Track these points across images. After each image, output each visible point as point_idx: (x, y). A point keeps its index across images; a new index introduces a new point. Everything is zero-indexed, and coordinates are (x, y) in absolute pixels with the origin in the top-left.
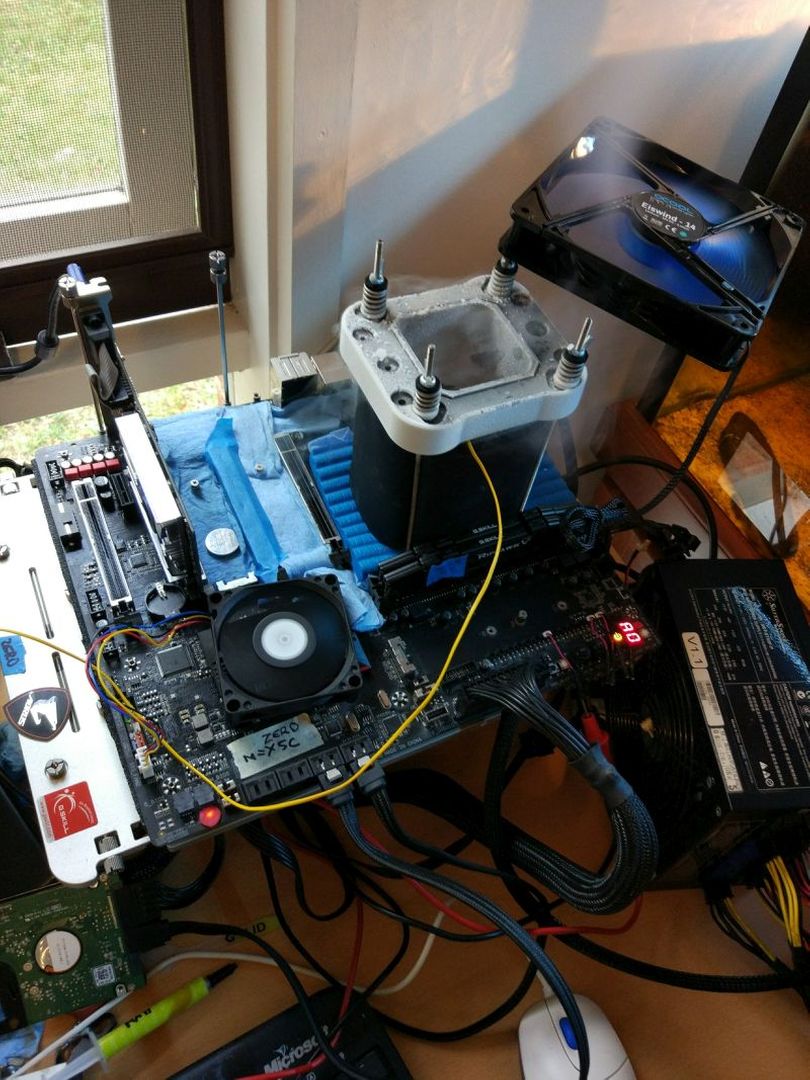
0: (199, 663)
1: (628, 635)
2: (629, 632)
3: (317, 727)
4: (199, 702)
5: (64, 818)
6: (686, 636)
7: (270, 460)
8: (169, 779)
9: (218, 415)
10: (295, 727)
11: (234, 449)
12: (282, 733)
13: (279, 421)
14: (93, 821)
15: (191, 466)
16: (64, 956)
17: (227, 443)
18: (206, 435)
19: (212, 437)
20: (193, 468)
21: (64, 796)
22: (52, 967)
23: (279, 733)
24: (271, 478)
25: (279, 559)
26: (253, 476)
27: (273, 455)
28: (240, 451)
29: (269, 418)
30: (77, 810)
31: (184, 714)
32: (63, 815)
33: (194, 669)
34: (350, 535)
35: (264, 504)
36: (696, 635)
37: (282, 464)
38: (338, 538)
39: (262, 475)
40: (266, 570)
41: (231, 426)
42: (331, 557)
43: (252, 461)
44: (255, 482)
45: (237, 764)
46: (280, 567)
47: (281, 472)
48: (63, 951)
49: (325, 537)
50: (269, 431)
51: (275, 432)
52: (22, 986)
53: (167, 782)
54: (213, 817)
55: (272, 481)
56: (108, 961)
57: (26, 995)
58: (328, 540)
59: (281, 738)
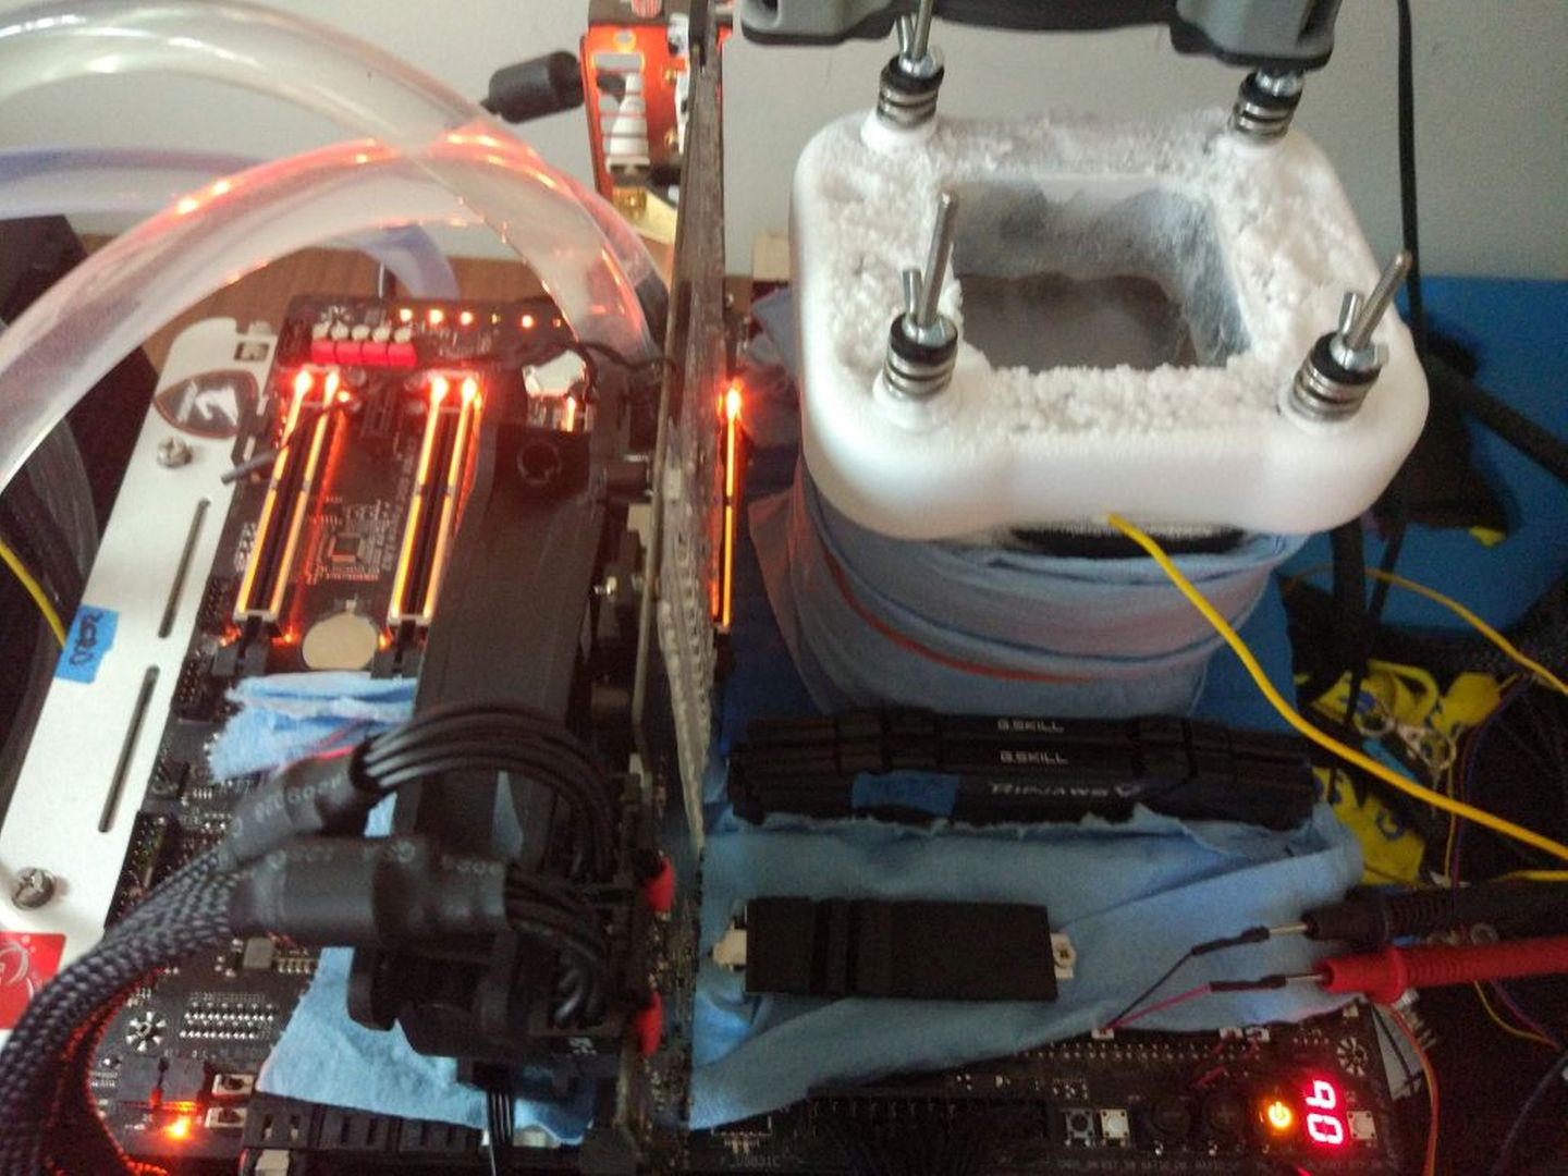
1: (1313, 1119)
2: (1319, 1110)
8: (151, 1015)
21: (18, 948)
30: (23, 984)
53: (142, 1019)
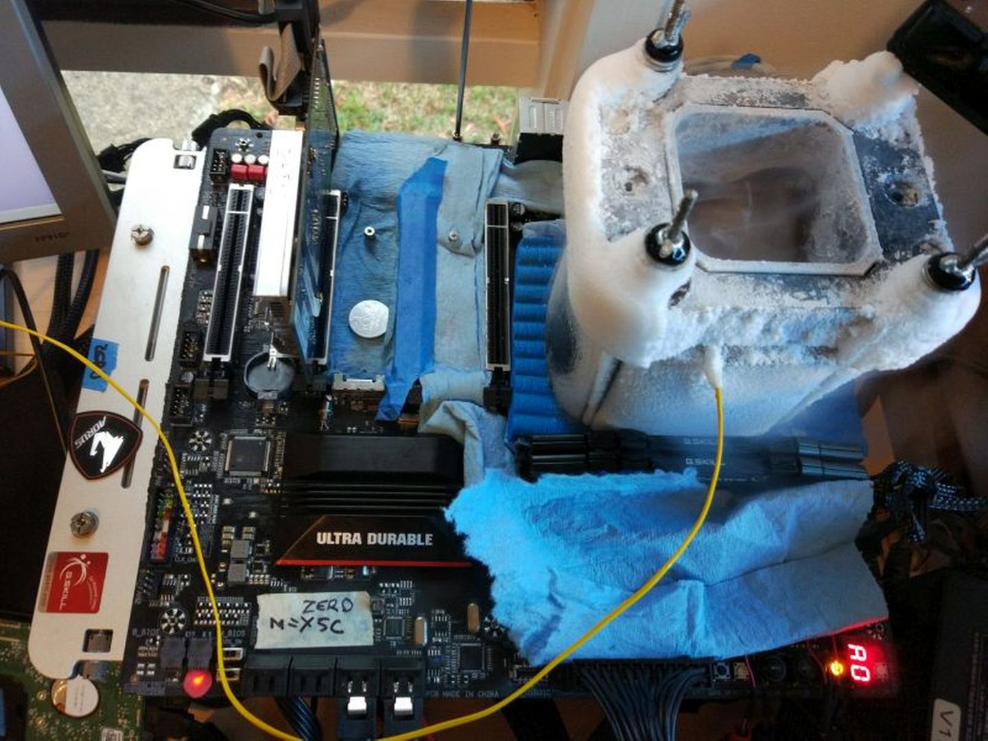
0: (275, 469)
1: (854, 667)
2: (857, 662)
3: (374, 617)
4: (252, 523)
5: (66, 589)
6: (941, 706)
7: (472, 230)
8: (175, 611)
9: (436, 150)
10: (348, 606)
11: (434, 203)
12: (329, 607)
13: (505, 181)
14: (93, 607)
15: (377, 206)
16: (79, 701)
17: (429, 189)
18: (410, 171)
19: (415, 177)
20: (379, 210)
21: (79, 562)
22: (64, 707)
23: (326, 605)
24: (463, 254)
25: (423, 370)
26: (444, 245)
27: (477, 224)
28: (441, 207)
29: (493, 173)
30: (84, 585)
31: (229, 532)
32: (67, 584)
33: (266, 477)
34: (522, 373)
35: (439, 286)
36: (956, 711)
37: (483, 241)
38: (506, 368)
39: (454, 247)
40: (401, 380)
41: (444, 169)
42: (486, 392)
43: (450, 224)
44: (442, 252)
45: (258, 626)
46: (417, 382)
47: (477, 250)
48: (79, 696)
49: (491, 361)
50: (485, 191)
51: (493, 194)
52: (31, 712)
53: (170, 613)
54: (201, 687)
55: (464, 258)
56: (120, 727)
57: (31, 722)
58: (492, 367)
59: (325, 614)
